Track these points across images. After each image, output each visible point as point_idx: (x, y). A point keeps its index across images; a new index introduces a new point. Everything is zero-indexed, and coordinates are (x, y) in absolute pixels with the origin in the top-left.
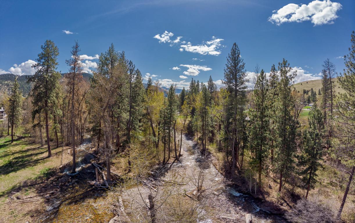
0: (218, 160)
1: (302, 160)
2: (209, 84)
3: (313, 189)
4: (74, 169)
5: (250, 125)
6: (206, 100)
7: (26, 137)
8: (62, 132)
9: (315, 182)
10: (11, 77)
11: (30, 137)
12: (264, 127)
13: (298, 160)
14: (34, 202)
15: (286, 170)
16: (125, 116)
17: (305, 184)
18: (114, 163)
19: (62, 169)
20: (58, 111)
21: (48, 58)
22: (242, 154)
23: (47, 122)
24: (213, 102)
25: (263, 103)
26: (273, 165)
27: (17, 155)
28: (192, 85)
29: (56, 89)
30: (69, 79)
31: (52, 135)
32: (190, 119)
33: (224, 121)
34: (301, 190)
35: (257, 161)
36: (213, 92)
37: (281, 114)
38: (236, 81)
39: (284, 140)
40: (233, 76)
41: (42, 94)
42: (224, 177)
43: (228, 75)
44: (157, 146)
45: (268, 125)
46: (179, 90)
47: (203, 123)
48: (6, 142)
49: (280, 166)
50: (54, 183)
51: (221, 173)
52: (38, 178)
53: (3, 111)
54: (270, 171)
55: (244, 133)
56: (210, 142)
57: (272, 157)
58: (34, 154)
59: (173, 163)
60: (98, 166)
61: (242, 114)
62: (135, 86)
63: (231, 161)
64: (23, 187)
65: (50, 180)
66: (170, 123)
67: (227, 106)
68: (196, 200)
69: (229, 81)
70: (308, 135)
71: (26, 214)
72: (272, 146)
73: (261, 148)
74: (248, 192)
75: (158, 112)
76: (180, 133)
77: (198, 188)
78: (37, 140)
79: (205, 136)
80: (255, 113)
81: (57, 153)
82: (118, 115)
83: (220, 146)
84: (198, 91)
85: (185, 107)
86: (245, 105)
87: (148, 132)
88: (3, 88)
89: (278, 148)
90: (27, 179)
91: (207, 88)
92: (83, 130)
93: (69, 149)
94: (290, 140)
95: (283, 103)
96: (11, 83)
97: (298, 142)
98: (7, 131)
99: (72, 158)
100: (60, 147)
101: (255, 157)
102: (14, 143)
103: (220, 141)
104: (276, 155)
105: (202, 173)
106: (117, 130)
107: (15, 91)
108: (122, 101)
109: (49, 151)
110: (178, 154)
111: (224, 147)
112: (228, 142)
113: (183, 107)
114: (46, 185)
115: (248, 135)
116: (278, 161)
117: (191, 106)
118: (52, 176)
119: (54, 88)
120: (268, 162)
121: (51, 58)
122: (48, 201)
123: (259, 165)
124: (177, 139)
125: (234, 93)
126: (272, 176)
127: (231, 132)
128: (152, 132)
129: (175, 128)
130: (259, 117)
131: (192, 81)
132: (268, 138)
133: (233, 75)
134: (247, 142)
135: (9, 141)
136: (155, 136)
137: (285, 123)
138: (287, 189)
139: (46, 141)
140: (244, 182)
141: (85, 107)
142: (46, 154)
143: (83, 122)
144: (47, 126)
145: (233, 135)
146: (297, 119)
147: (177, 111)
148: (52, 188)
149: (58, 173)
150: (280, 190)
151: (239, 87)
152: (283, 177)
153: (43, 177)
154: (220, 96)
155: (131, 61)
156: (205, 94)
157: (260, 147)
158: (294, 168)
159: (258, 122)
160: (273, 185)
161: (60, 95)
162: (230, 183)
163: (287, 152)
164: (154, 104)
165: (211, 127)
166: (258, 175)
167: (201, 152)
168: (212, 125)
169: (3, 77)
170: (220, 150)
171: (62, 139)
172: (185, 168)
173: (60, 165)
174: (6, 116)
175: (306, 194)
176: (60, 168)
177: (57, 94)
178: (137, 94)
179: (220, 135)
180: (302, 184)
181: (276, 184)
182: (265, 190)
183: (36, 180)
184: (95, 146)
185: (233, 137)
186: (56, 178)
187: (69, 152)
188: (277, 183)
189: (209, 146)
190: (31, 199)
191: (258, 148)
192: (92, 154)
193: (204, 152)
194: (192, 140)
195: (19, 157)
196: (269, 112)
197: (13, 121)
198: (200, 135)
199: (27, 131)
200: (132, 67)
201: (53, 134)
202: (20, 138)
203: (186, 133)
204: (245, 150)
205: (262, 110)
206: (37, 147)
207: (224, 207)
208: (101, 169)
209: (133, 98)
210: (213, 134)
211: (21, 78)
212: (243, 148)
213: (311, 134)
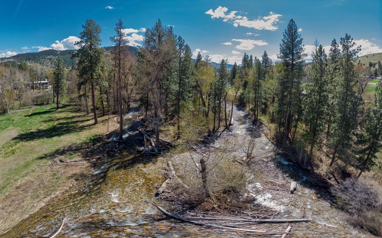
0: (270, 130)
1: (361, 139)
2: (263, 58)
3: (369, 171)
4: (121, 136)
5: (307, 99)
6: (259, 74)
7: (71, 105)
8: (108, 101)
9: (373, 165)
10: (53, 52)
11: (75, 105)
12: (323, 101)
13: (357, 138)
14: (79, 166)
15: (341, 147)
16: (175, 87)
17: (360, 164)
18: (163, 131)
19: (109, 136)
20: (104, 83)
21: (90, 35)
22: (296, 127)
23: (93, 93)
24: (267, 76)
25: (321, 78)
26: (328, 140)
27: (62, 121)
28: (245, 59)
29: (101, 63)
30: (115, 55)
31: (97, 104)
32: (242, 91)
33: (278, 94)
34: (354, 169)
35: (311, 135)
36: (267, 66)
37: (342, 89)
38: (293, 56)
39: (344, 116)
40: (290, 51)
41: (87, 67)
42: (275, 146)
43: (284, 50)
44: (207, 115)
45: (327, 99)
46: (230, 65)
47: (256, 95)
48: (50, 109)
49: (335, 142)
50: (101, 148)
51: (271, 142)
52: (84, 143)
53: (48, 83)
54: (323, 145)
55: (299, 106)
56: (263, 113)
57: (328, 131)
58: (79, 121)
59: (223, 131)
60: (146, 133)
61: (298, 88)
62: (184, 60)
63: (283, 132)
64: (67, 150)
65: (96, 145)
66: (221, 95)
67: (282, 79)
68: (245, 165)
69: (285, 56)
70: (372, 114)
71: (70, 177)
72: (330, 121)
73: (317, 122)
74: (297, 162)
75: (209, 84)
76: (231, 104)
77: (247, 155)
78: (82, 108)
79: (257, 107)
80: (312, 88)
81: (103, 121)
82: (166, 87)
83: (272, 117)
84: (251, 65)
85: (237, 80)
86: (302, 79)
87: (198, 103)
88: (45, 62)
89: (336, 124)
90: (72, 144)
91: (261, 62)
92: (129, 100)
93: (116, 117)
94: (350, 117)
95: (344, 78)
96: (53, 57)
97: (359, 119)
98: (53, 99)
99: (119, 125)
100: (106, 115)
101: (309, 130)
102: (60, 110)
103: (273, 113)
104: (332, 130)
105: (252, 141)
106: (165, 100)
107: (59, 65)
108: (170, 75)
109: (95, 118)
110: (228, 124)
111: (277, 118)
112: (281, 114)
113: (234, 80)
114: (92, 150)
115: (304, 109)
116: (333, 136)
117: (243, 79)
118: (99, 142)
119: (99, 62)
120: (323, 136)
121: (94, 36)
122: (94, 166)
123: (312, 138)
124: (227, 110)
125: (290, 67)
126: (325, 150)
127: (286, 105)
128: (201, 103)
129: (226, 99)
130: (317, 92)
131: (245, 56)
132: (325, 113)
133: (289, 49)
134: (302, 115)
135: (54, 108)
136: (205, 106)
137: (346, 99)
138: (338, 166)
139: (92, 110)
140: (294, 152)
141: (131, 79)
142: (92, 122)
143: (129, 92)
144: (93, 96)
145: (287, 108)
146: (361, 95)
147: (228, 84)
148: (99, 153)
149: (105, 139)
150: (331, 165)
151: (296, 61)
152: (337, 153)
153: (89, 142)
154: (275, 70)
155: (180, 36)
156: (259, 68)
157: (315, 121)
158: (350, 146)
159: (315, 96)
160: (325, 159)
161: (105, 68)
162: (280, 151)
163: (345, 128)
164: (204, 77)
165: (264, 99)
166: (310, 148)
167: (253, 122)
168: (266, 98)
169: (45, 53)
170: (272, 121)
171: (108, 108)
172: (235, 136)
173: (107, 132)
174: (50, 86)
175: (358, 174)
176: (106, 135)
177: (102, 67)
178: (187, 67)
179: (273, 107)
180: (357, 163)
181: (328, 159)
182: (316, 162)
183: (82, 145)
184: (142, 114)
185: (287, 109)
186: (102, 144)
187: (115, 120)
188: (330, 158)
189: (261, 117)
190: (76, 163)
191: (313, 121)
192: (139, 122)
193: (256, 122)
194: (243, 111)
195: (64, 123)
196: (329, 87)
197: (58, 91)
198: (251, 106)
199: (72, 100)
200: (182, 42)
201: (99, 103)
202: (65, 106)
203: (237, 105)
204: (299, 123)
205: (321, 85)
206: (83, 114)
207: (272, 173)
208: (149, 136)
209: (183, 71)
210: (266, 106)
211: (63, 53)
212: (297, 120)
213: (375, 112)
